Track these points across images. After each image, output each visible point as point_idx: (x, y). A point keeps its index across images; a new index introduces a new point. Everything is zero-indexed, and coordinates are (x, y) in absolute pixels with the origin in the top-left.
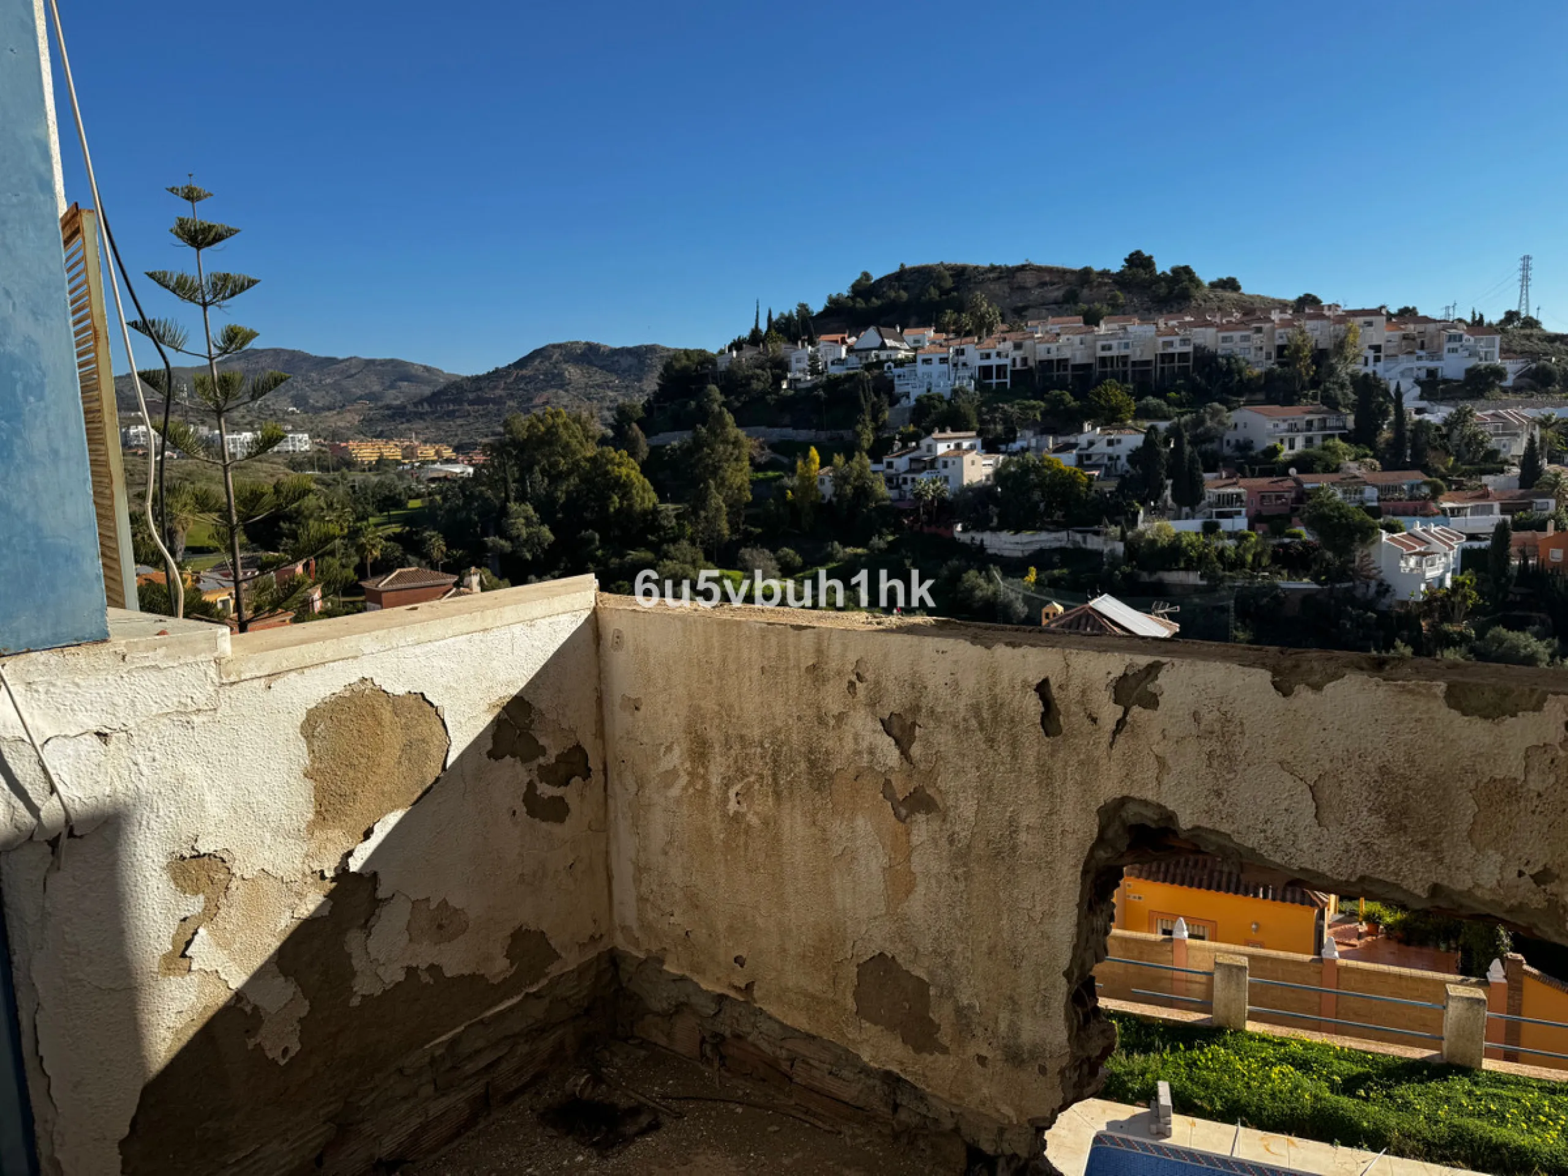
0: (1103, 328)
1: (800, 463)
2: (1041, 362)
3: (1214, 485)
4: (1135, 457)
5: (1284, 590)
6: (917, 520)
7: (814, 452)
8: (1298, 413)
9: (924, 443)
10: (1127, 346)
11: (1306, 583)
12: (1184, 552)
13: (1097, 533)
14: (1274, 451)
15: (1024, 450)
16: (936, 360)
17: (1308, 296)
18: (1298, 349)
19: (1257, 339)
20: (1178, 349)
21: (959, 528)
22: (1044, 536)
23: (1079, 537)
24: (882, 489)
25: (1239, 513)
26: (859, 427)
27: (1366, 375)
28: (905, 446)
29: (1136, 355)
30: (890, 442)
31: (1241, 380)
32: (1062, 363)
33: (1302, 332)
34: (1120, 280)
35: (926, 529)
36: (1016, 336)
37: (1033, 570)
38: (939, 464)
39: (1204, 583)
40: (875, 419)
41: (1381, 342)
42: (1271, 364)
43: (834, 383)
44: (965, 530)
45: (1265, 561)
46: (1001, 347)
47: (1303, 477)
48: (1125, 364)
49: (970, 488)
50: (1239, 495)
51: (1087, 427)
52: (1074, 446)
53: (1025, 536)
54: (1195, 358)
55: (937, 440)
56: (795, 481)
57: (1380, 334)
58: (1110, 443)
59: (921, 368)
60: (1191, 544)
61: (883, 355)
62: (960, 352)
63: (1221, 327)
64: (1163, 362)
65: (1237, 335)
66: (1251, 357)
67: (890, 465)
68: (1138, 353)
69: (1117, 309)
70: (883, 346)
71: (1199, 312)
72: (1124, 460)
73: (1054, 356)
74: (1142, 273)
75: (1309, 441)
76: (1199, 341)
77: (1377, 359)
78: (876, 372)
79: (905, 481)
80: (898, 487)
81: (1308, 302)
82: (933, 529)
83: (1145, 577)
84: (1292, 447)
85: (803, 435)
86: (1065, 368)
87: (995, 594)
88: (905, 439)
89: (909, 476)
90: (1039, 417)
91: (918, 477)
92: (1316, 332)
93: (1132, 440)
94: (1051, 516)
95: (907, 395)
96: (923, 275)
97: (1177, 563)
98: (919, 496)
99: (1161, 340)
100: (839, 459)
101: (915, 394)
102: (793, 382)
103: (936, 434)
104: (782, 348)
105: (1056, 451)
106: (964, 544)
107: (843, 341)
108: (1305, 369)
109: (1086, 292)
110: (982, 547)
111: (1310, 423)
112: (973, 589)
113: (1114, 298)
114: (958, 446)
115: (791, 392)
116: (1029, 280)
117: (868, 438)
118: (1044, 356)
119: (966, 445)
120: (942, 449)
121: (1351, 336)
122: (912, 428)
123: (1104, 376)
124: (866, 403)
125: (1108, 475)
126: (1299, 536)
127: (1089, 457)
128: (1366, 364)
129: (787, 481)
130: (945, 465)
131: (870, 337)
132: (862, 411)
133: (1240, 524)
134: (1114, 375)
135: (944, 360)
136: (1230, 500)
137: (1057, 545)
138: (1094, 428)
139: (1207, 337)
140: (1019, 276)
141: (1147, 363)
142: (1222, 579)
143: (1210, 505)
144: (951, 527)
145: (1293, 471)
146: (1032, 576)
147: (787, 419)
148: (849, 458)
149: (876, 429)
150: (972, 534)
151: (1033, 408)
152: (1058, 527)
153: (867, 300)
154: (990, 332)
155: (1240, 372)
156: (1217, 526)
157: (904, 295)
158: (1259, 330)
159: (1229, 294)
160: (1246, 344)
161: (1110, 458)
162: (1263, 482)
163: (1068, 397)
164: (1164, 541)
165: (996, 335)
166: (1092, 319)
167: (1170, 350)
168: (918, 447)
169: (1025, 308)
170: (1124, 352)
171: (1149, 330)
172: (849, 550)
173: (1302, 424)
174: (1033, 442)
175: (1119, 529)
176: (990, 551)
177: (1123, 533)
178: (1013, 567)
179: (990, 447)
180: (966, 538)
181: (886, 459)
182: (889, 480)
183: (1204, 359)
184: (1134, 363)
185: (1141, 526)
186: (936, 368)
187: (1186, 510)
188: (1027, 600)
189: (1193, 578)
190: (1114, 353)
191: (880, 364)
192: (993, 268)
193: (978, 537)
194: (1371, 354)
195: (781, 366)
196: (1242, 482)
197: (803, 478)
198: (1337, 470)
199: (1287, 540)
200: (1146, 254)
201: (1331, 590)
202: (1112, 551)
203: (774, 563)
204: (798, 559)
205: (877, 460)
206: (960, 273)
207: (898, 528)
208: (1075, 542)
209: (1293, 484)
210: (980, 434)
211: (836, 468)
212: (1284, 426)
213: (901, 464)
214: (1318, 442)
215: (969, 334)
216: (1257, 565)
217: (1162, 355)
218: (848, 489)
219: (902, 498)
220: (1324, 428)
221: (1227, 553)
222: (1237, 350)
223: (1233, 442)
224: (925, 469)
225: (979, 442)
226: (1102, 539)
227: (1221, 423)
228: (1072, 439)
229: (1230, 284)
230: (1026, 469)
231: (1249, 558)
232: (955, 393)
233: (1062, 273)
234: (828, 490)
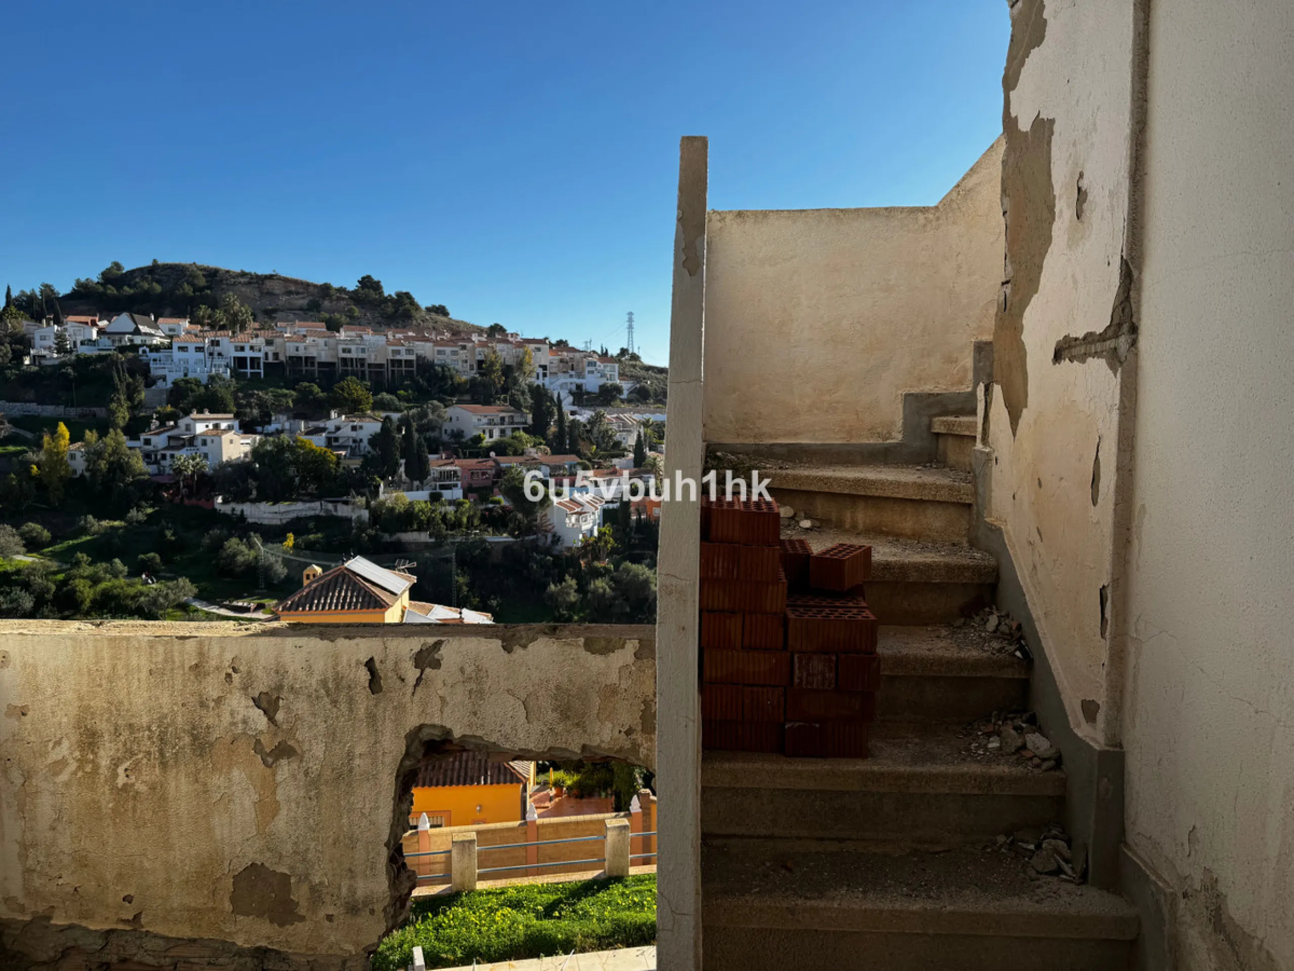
0: (343, 335)
1: (46, 439)
2: (291, 358)
3: (437, 464)
4: (374, 440)
5: (490, 543)
6: (177, 492)
7: (62, 428)
8: (495, 411)
9: (183, 422)
10: (363, 350)
11: (505, 538)
12: (417, 517)
13: (346, 503)
14: (478, 439)
15: (279, 432)
16: (191, 348)
17: (497, 325)
18: (492, 364)
19: (463, 354)
20: (404, 357)
21: (220, 500)
22: (300, 506)
23: (330, 506)
24: (140, 464)
25: (456, 486)
26: (114, 406)
27: (538, 386)
28: (162, 424)
29: (372, 358)
30: (147, 421)
31: (452, 384)
32: (310, 360)
33: (494, 352)
34: (354, 297)
35: (186, 502)
36: (268, 334)
37: (291, 536)
38: (198, 442)
39: (433, 540)
40: (130, 398)
41: (547, 363)
42: (474, 374)
43: (83, 363)
44: (225, 502)
45: (476, 522)
46: (254, 342)
47: (500, 459)
48: (362, 365)
49: (229, 464)
50: (455, 472)
51: (333, 414)
52: (323, 430)
53: (283, 507)
54: (418, 365)
55: (195, 420)
56: (42, 456)
57: (545, 357)
58: (354, 428)
59: (176, 354)
60: (422, 510)
61: (138, 340)
62: (214, 343)
63: (436, 343)
64: (393, 366)
65: (448, 350)
66: (459, 367)
67: (147, 442)
68: (373, 357)
69: (353, 321)
70: (137, 332)
71: (419, 329)
72: (365, 442)
73: (302, 353)
74: (373, 295)
75: (503, 432)
76: (420, 352)
77: (545, 375)
78: (131, 355)
79: (164, 457)
80: (156, 462)
81: (496, 330)
82: (194, 501)
83: (386, 537)
84: (491, 436)
85: (49, 410)
86: (313, 364)
87: (256, 558)
88: (163, 418)
89: (168, 453)
90: (291, 404)
91: (177, 454)
92: (504, 353)
93: (371, 427)
94: (305, 488)
95: (164, 378)
96: (177, 272)
97: (411, 524)
98: (179, 471)
99: (391, 348)
100: (91, 436)
101: (173, 376)
102: (34, 359)
103: (194, 415)
104: (24, 325)
105: (308, 433)
106: (225, 515)
107: (94, 324)
108: (497, 378)
109: (326, 303)
110: (242, 517)
111: (503, 419)
112: (235, 555)
113: (350, 310)
114: (216, 426)
115: (35, 369)
116: (277, 288)
117: (123, 415)
118: (292, 352)
119: (224, 425)
120: (200, 428)
121: (527, 357)
122: (169, 409)
123: (345, 374)
124: (122, 381)
125: (353, 454)
126: (499, 502)
127: (336, 439)
128: (538, 378)
129: (31, 455)
130: (204, 443)
131: (123, 322)
132: (116, 390)
133: (458, 493)
134: (354, 373)
135: (199, 349)
136: (449, 475)
137: (312, 513)
138: (339, 415)
139: (426, 350)
140: (268, 283)
141: (381, 366)
142: (446, 537)
143: (435, 480)
144: (211, 499)
145: (492, 454)
146: (290, 541)
147: (31, 394)
148: (103, 433)
149: (132, 408)
150: (233, 505)
151: (285, 396)
152: (313, 498)
153: (119, 288)
154: (243, 328)
155: (452, 378)
156: (440, 495)
157: (158, 288)
158: (464, 347)
159: (441, 318)
160: (455, 357)
161: (355, 441)
162: (472, 462)
163: (316, 389)
164: (400, 508)
165: (248, 331)
166: (333, 326)
167: (398, 357)
168: (176, 426)
169: (275, 311)
170: (361, 356)
171: (381, 339)
172: (105, 523)
173: (497, 420)
174: (287, 425)
175: (364, 500)
176: (250, 520)
177: (368, 503)
178: (273, 534)
179: (247, 428)
180: (227, 509)
181: (143, 436)
182: (147, 456)
183: (424, 366)
184: (370, 365)
185: (382, 497)
186: (192, 355)
187: (416, 483)
188: (286, 562)
189: (424, 537)
190: (353, 355)
191: (134, 348)
192: (243, 274)
193: (239, 508)
194: (541, 371)
195: (23, 343)
196: (457, 462)
197: (50, 453)
198: (522, 454)
199: (491, 506)
200: (375, 279)
201: (523, 541)
202: (359, 517)
203: (17, 538)
204: (46, 534)
205: (134, 437)
206: (212, 274)
207: (156, 500)
208: (327, 511)
209: (493, 464)
210: (237, 416)
211: (88, 444)
212: (485, 420)
213: (159, 441)
214: (509, 433)
215: (223, 328)
216: (470, 525)
217: (392, 360)
218: (103, 465)
219: (161, 473)
220: (512, 423)
221: (449, 516)
222: (449, 361)
223: (449, 431)
224: (183, 446)
225: (236, 423)
226: (350, 507)
227: (439, 416)
228: (321, 424)
229: (441, 310)
230: (281, 448)
231: (465, 520)
232: (212, 379)
233: (308, 285)
234: (80, 465)
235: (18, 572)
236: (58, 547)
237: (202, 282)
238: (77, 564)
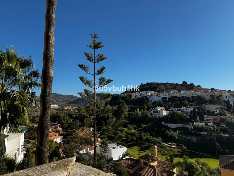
0: (182, 92)
1: (136, 111)
2: (173, 97)
3: (206, 117)
4: (191, 112)
5: (224, 136)
6: (155, 121)
7: (138, 109)
8: (217, 106)
9: (156, 108)
10: (186, 95)
11: (227, 135)
12: (204, 129)
13: (188, 125)
14: (214, 112)
15: (172, 110)
16: (155, 96)
17: (213, 88)
18: (214, 96)
19: (207, 94)
20: (194, 95)
21: (163, 123)
22: (178, 125)
23: (184, 125)
24: (149, 116)
25: (211, 122)
26: (145, 105)
27: (227, 100)
28: (152, 109)
29: (188, 96)
30: (150, 108)
31: (205, 101)
32: (176, 97)
33: (214, 93)
34: (182, 85)
35: (157, 123)
36: (168, 93)
37: (178, 130)
38: (158, 112)
39: (208, 134)
40: (147, 104)
41: (227, 95)
42: (209, 98)
43: (139, 99)
44: (164, 123)
45: (219, 131)
46: (166, 94)
47: (221, 116)
48: (186, 97)
49: (164, 116)
50: (210, 119)
51: (182, 107)
52: (181, 110)
53: (175, 125)
54: (197, 97)
55: (158, 108)
56: (135, 114)
57: (227, 94)
58: (187, 110)
59: (153, 97)
60: (205, 127)
61: (147, 95)
62: (159, 95)
63: (201, 92)
64: (192, 97)
65: (204, 94)
66: (206, 97)
67: (150, 112)
69: (182, 89)
70: (147, 94)
71: (196, 90)
72: (189, 113)
73: (174, 96)
74: (186, 84)
75: (219, 110)
76: (198, 94)
77: (227, 98)
78: (146, 97)
79: (153, 114)
80: (152, 115)
82: (159, 123)
83: (197, 133)
84: (217, 111)
85: (135, 106)
86: (176, 98)
87: (172, 134)
88: (152, 108)
89: (154, 114)
90: (173, 105)
91: (155, 114)
92: (217, 94)
93: (191, 109)
94: (179, 121)
95: (151, 101)
96: (151, 84)
97: (203, 130)
98: (156, 117)
99: (191, 94)
100: (142, 110)
101: (153, 101)
102: (132, 98)
103: (157, 107)
104: (131, 93)
105: (178, 111)
106: (164, 125)
107: (140, 93)
108: (216, 99)
109: (177, 87)
110: (167, 126)
111: (219, 107)
112: (168, 134)
113: (182, 88)
114: (161, 109)
115: (133, 100)
116: (168, 85)
117: (146, 107)
118: (173, 96)
119: (162, 109)
120: (159, 109)
121: (222, 94)
122: (153, 106)
123: (183, 100)
124: (146, 101)
125: (187, 115)
126: (223, 127)
127: (183, 112)
128: (225, 98)
129: (134, 114)
130: (159, 112)
131: (144, 92)
132: (145, 103)
133: (211, 124)
134: (185, 99)
135: (157, 96)
137: (180, 126)
138: (183, 107)
139: (199, 94)
140: (166, 84)
141: (190, 97)
142: (212, 134)
143: (205, 121)
144: (162, 122)
145: (219, 115)
146: (178, 132)
147: (132, 104)
148: (144, 111)
149: (147, 106)
150: (166, 124)
151: (172, 104)
152: (180, 123)
153: (143, 87)
154: (164, 92)
155: (205, 99)
156: (207, 124)
157: (148, 86)
158: (207, 93)
159: (200, 88)
160: (205, 95)
161: (187, 112)
162: (214, 117)
163: (178, 102)
164: (200, 127)
165: (165, 92)
166: (179, 91)
167: (193, 96)
168: (154, 109)
169: (168, 89)
170: (186, 96)
171: (188, 92)
172: (144, 126)
173: (218, 108)
174: (173, 109)
175: (192, 124)
176: (169, 127)
177: (192, 125)
178: (175, 130)
179: (166, 110)
180: (165, 124)
181: (149, 111)
182: (150, 114)
183: (199, 97)
184: (188, 97)
185: (195, 124)
186: (156, 97)
187: (202, 121)
188: (178, 136)
189: (206, 133)
190: (184, 96)
191: (146, 96)
192: (162, 83)
193: (167, 124)
194: (226, 97)
195: (131, 96)
196: (210, 117)
198: (226, 115)
199: (221, 127)
200: (186, 81)
201: (232, 136)
202: (191, 128)
203: (133, 127)
204: (136, 127)
205: (148, 111)
206: (157, 84)
207: (152, 122)
208: (183, 126)
209: (219, 117)
210: (164, 107)
211: (142, 112)
212: (215, 108)
213: (152, 112)
214: (221, 110)
215: (160, 92)
216: (217, 131)
217: (192, 96)
218: (144, 115)
219: (152, 117)
220: (222, 108)
221: (212, 129)
222: (204, 96)
223: (206, 110)
224: (156, 113)
225: (164, 109)
226: (189, 126)
227: (205, 107)
228: (180, 109)
229: (200, 86)
230: (174, 113)
231: (216, 130)
232: (159, 101)
233: (173, 84)
234: (140, 115)
235: (133, 133)
236: (138, 129)
237: (155, 85)
238: (142, 133)
